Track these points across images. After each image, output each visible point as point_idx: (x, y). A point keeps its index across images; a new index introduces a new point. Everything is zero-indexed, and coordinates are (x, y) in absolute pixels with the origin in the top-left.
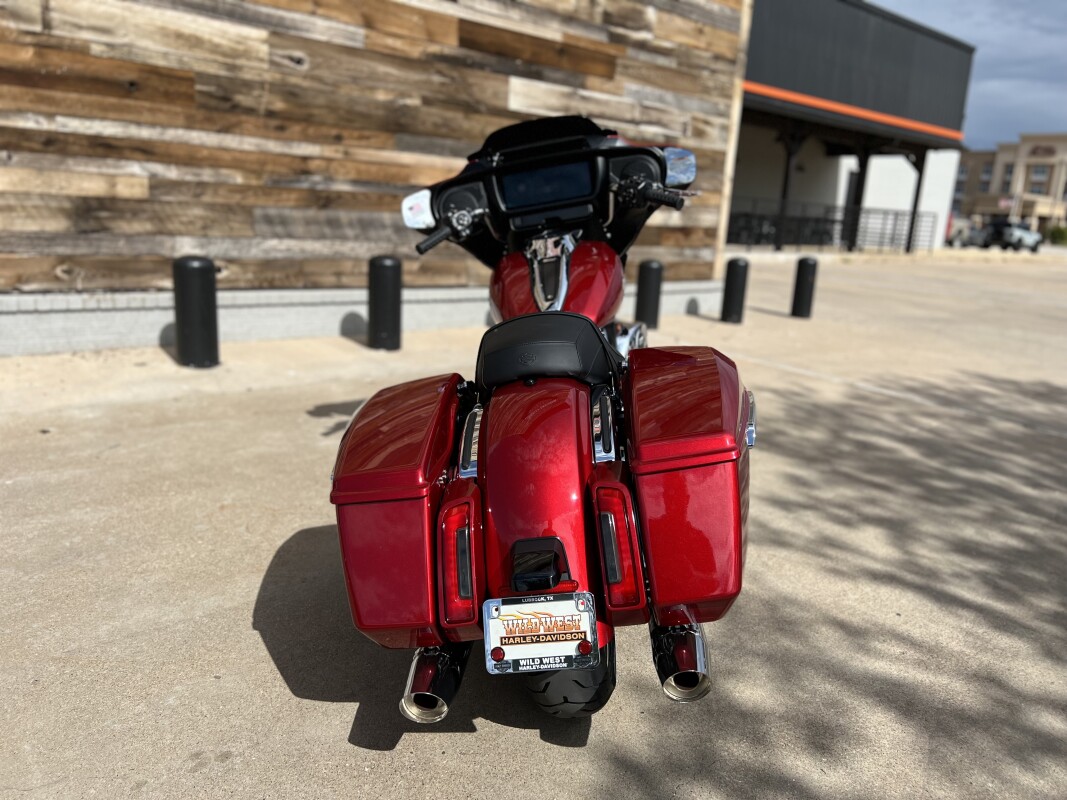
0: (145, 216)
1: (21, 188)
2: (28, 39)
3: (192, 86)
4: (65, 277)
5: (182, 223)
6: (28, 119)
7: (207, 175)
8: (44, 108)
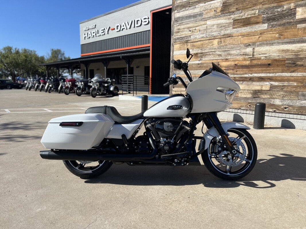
0: (268, 94)
1: (244, 89)
2: (249, 59)
3: (285, 62)
4: (249, 107)
5: (277, 96)
6: (247, 75)
7: (286, 84)
8: (250, 72)
